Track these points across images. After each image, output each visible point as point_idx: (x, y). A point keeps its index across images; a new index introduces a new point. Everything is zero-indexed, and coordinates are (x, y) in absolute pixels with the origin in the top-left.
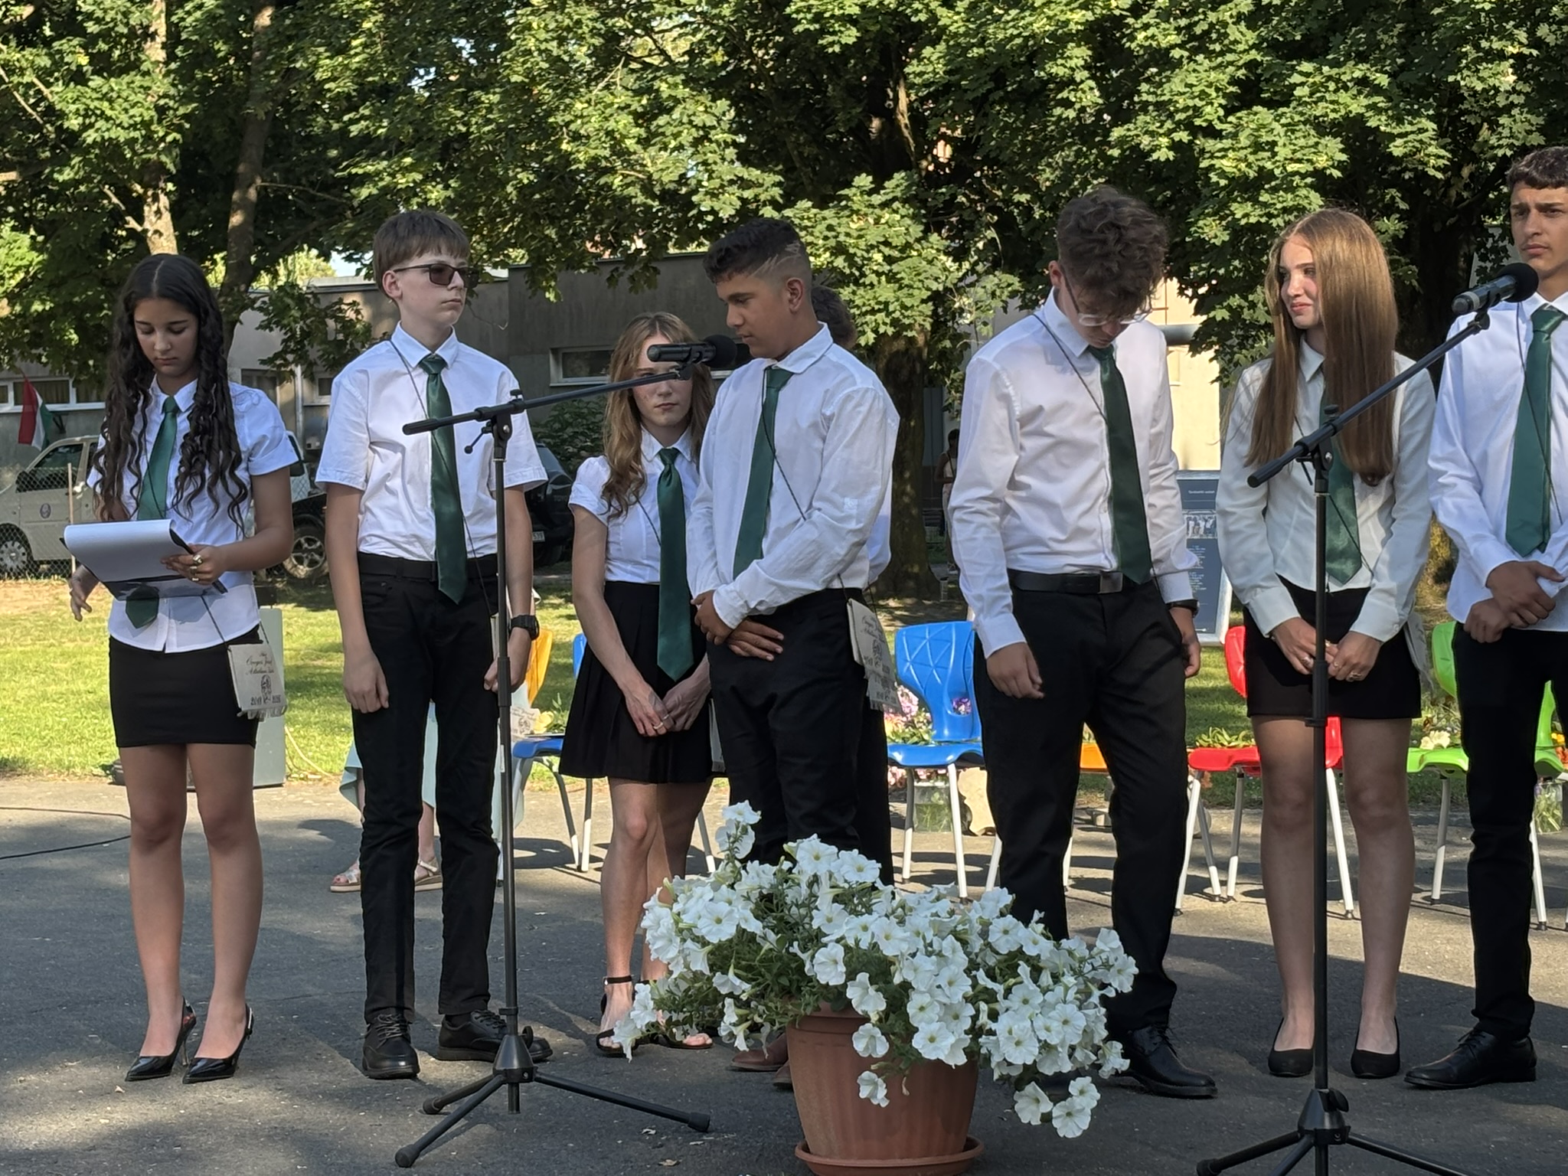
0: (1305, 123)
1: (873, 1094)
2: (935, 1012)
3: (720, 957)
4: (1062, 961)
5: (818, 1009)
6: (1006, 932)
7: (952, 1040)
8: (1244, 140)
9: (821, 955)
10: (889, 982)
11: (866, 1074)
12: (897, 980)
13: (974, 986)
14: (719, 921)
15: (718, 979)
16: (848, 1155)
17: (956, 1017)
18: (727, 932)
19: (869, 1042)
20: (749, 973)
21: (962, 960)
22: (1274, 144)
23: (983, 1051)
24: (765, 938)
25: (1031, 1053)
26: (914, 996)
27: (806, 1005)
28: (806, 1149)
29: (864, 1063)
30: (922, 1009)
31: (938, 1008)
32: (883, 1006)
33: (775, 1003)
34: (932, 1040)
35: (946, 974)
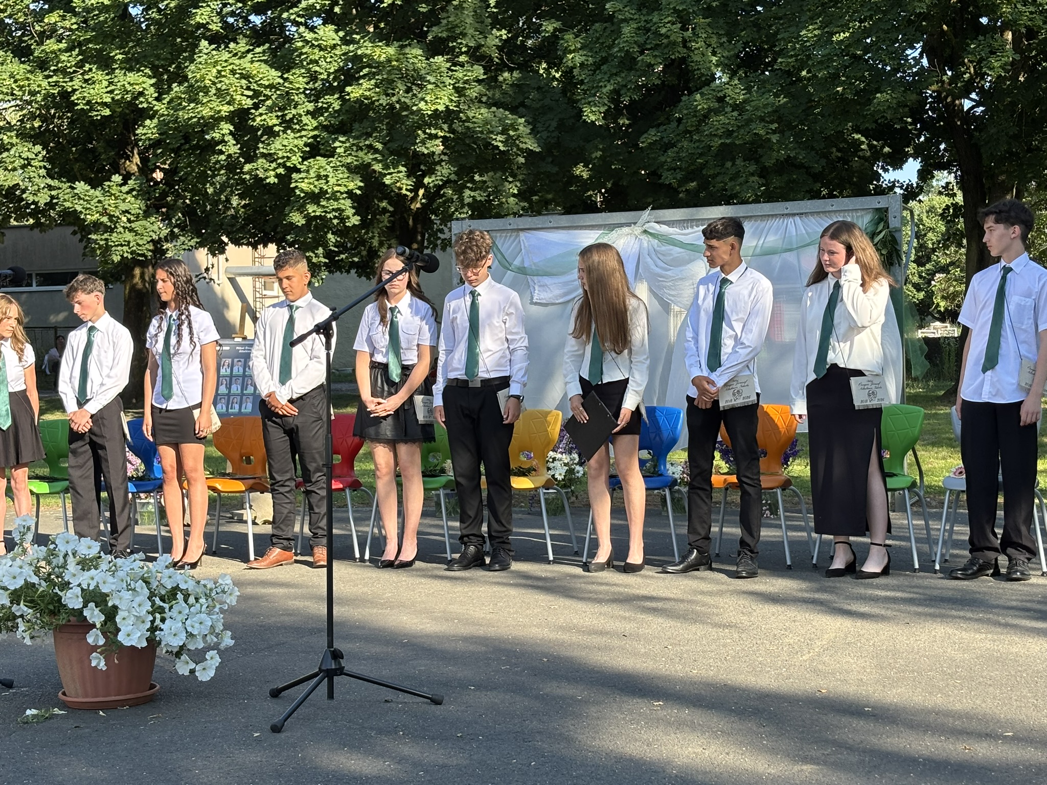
0: (342, 166)
1: (98, 664)
2: (132, 620)
3: (16, 596)
4: (200, 590)
5: (69, 621)
6: (170, 577)
7: (139, 634)
8: (312, 174)
9: (69, 594)
10: (107, 605)
11: (94, 654)
12: (110, 604)
13: (152, 606)
14: (15, 578)
15: (15, 608)
16: (87, 696)
17: (143, 622)
18: (20, 583)
19: (95, 638)
20: (32, 604)
21: (146, 592)
22: (327, 176)
23: (158, 639)
24: (40, 585)
25: (182, 640)
26: (120, 612)
27: (62, 619)
28: (64, 694)
29: (94, 648)
30: (124, 619)
31: (133, 618)
32: (103, 618)
33: (46, 619)
34: (129, 635)
35: (138, 600)
